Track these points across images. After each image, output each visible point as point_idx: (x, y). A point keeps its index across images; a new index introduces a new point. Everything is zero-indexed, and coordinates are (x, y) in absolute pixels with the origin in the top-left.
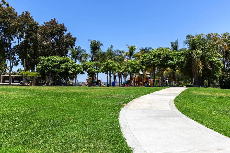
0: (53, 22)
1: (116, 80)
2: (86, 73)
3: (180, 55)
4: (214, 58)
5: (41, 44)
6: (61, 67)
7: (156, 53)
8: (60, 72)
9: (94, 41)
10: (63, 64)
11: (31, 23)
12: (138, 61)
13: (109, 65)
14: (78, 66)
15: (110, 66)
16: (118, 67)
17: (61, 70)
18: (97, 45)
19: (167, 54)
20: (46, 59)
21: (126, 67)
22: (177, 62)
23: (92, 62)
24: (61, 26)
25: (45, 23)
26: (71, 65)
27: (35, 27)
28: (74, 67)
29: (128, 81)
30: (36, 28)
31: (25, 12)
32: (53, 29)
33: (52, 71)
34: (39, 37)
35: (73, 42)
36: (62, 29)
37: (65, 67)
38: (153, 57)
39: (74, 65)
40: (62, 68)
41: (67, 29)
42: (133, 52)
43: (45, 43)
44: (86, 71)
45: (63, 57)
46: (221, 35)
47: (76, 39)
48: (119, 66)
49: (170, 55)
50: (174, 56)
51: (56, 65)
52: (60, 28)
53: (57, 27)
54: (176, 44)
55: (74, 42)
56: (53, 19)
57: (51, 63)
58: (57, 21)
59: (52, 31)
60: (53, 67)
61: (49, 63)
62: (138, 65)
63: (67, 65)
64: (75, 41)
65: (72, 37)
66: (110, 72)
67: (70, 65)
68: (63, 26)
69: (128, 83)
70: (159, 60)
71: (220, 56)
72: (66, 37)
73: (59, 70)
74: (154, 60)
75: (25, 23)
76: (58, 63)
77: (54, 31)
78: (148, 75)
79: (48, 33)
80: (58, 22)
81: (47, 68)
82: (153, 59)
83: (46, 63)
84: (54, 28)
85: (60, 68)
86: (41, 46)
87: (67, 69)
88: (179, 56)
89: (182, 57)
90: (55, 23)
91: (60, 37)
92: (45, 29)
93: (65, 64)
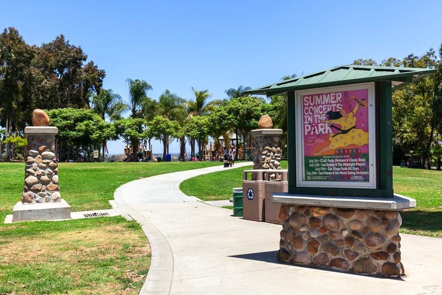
0: (60, 43)
2: (122, 139)
3: (272, 110)
5: (39, 86)
6: (77, 128)
7: (233, 107)
8: (74, 137)
9: (136, 81)
10: (81, 122)
11: (20, 48)
12: (207, 119)
13: (159, 126)
14: (108, 126)
15: (161, 127)
17: (77, 134)
18: (142, 87)
19: (248, 109)
23: (133, 120)
24: (76, 52)
25: (44, 44)
26: (95, 124)
27: (28, 56)
28: (101, 128)
30: (29, 58)
31: (9, 28)
32: (60, 58)
33: (61, 135)
34: (35, 72)
35: (99, 79)
36: (77, 57)
37: (84, 127)
39: (100, 124)
40: (79, 131)
41: (87, 56)
43: (47, 84)
44: (121, 135)
45: (81, 109)
47: (105, 72)
48: (177, 126)
51: (68, 125)
52: (74, 56)
53: (68, 53)
55: (101, 78)
56: (60, 37)
57: (59, 121)
58: (68, 41)
59: (58, 61)
60: (63, 128)
63: (87, 125)
64: (103, 76)
65: (97, 70)
67: (93, 125)
68: (79, 51)
70: (236, 119)
72: (86, 71)
73: (73, 133)
75: (9, 49)
76: (72, 122)
77: (63, 62)
79: (51, 66)
80: (69, 43)
82: (226, 117)
84: (62, 55)
85: (75, 130)
86: (38, 89)
87: (88, 132)
90: (64, 43)
91: (74, 72)
92: (46, 57)
93: (85, 122)
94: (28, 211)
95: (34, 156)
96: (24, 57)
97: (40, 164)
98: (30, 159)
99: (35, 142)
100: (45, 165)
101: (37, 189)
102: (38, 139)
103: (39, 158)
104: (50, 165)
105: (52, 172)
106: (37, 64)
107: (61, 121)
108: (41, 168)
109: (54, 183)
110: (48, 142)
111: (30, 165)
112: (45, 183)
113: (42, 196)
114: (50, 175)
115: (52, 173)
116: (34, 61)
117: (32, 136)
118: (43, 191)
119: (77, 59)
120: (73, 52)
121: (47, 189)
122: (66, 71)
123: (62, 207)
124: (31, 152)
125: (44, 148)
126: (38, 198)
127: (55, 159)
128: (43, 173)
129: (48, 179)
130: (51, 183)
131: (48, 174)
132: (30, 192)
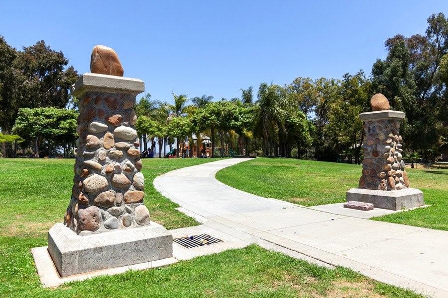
0: (41, 47)
1: (155, 150)
4: (294, 118)
5: (20, 86)
6: (60, 126)
7: (214, 109)
8: (57, 135)
10: (64, 120)
12: (188, 120)
13: (143, 125)
15: (144, 127)
16: (157, 127)
17: (60, 132)
19: (229, 111)
20: (32, 111)
21: (170, 129)
22: (243, 122)
24: (58, 56)
25: (25, 48)
27: (10, 56)
29: (175, 150)
30: (11, 58)
32: (42, 61)
33: (43, 132)
34: (17, 73)
37: (67, 126)
38: (209, 115)
40: (62, 129)
41: (68, 61)
42: (181, 104)
43: (28, 84)
45: (63, 109)
46: (314, 82)
48: (159, 126)
49: (234, 112)
50: (240, 113)
51: (50, 123)
52: (55, 60)
53: (50, 56)
54: (249, 93)
56: (41, 42)
58: (49, 46)
59: (40, 64)
60: (45, 126)
61: (38, 119)
62: (189, 126)
63: (71, 123)
65: (77, 75)
66: (145, 135)
68: (61, 56)
69: (174, 153)
70: (218, 119)
71: (303, 114)
72: (66, 75)
73: (56, 131)
74: (210, 120)
76: (55, 120)
77: (45, 65)
78: (206, 139)
79: (32, 67)
80: (50, 48)
81: (34, 128)
82: (208, 118)
83: (32, 119)
84: (44, 58)
85: (58, 128)
86: (20, 89)
87: (71, 130)
88: (246, 113)
89: (250, 115)
90: (45, 48)
91: (56, 74)
92: (28, 59)
93: (68, 121)
94: (95, 250)
95: (100, 134)
96: (5, 56)
97: (112, 150)
98: (92, 139)
99: (102, 106)
100: (120, 153)
101: (108, 201)
102: (107, 100)
103: (110, 137)
104: (130, 152)
105: (133, 166)
106: (19, 64)
107: (43, 119)
108: (114, 158)
109: (138, 188)
110: (126, 107)
111: (92, 153)
112: (121, 188)
113: (117, 214)
114: (130, 172)
115: (133, 169)
116: (15, 62)
117: (96, 93)
118: (119, 205)
119: (58, 62)
120: (55, 56)
121: (125, 200)
122: (47, 74)
123: (158, 236)
124: (95, 126)
125: (119, 119)
126: (110, 219)
127: (137, 142)
128: (118, 168)
129: (127, 180)
130: (132, 187)
131: (126, 170)
132: (92, 209)
